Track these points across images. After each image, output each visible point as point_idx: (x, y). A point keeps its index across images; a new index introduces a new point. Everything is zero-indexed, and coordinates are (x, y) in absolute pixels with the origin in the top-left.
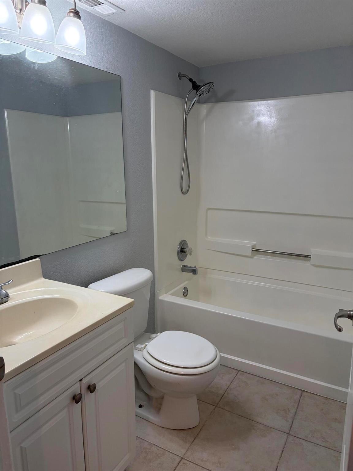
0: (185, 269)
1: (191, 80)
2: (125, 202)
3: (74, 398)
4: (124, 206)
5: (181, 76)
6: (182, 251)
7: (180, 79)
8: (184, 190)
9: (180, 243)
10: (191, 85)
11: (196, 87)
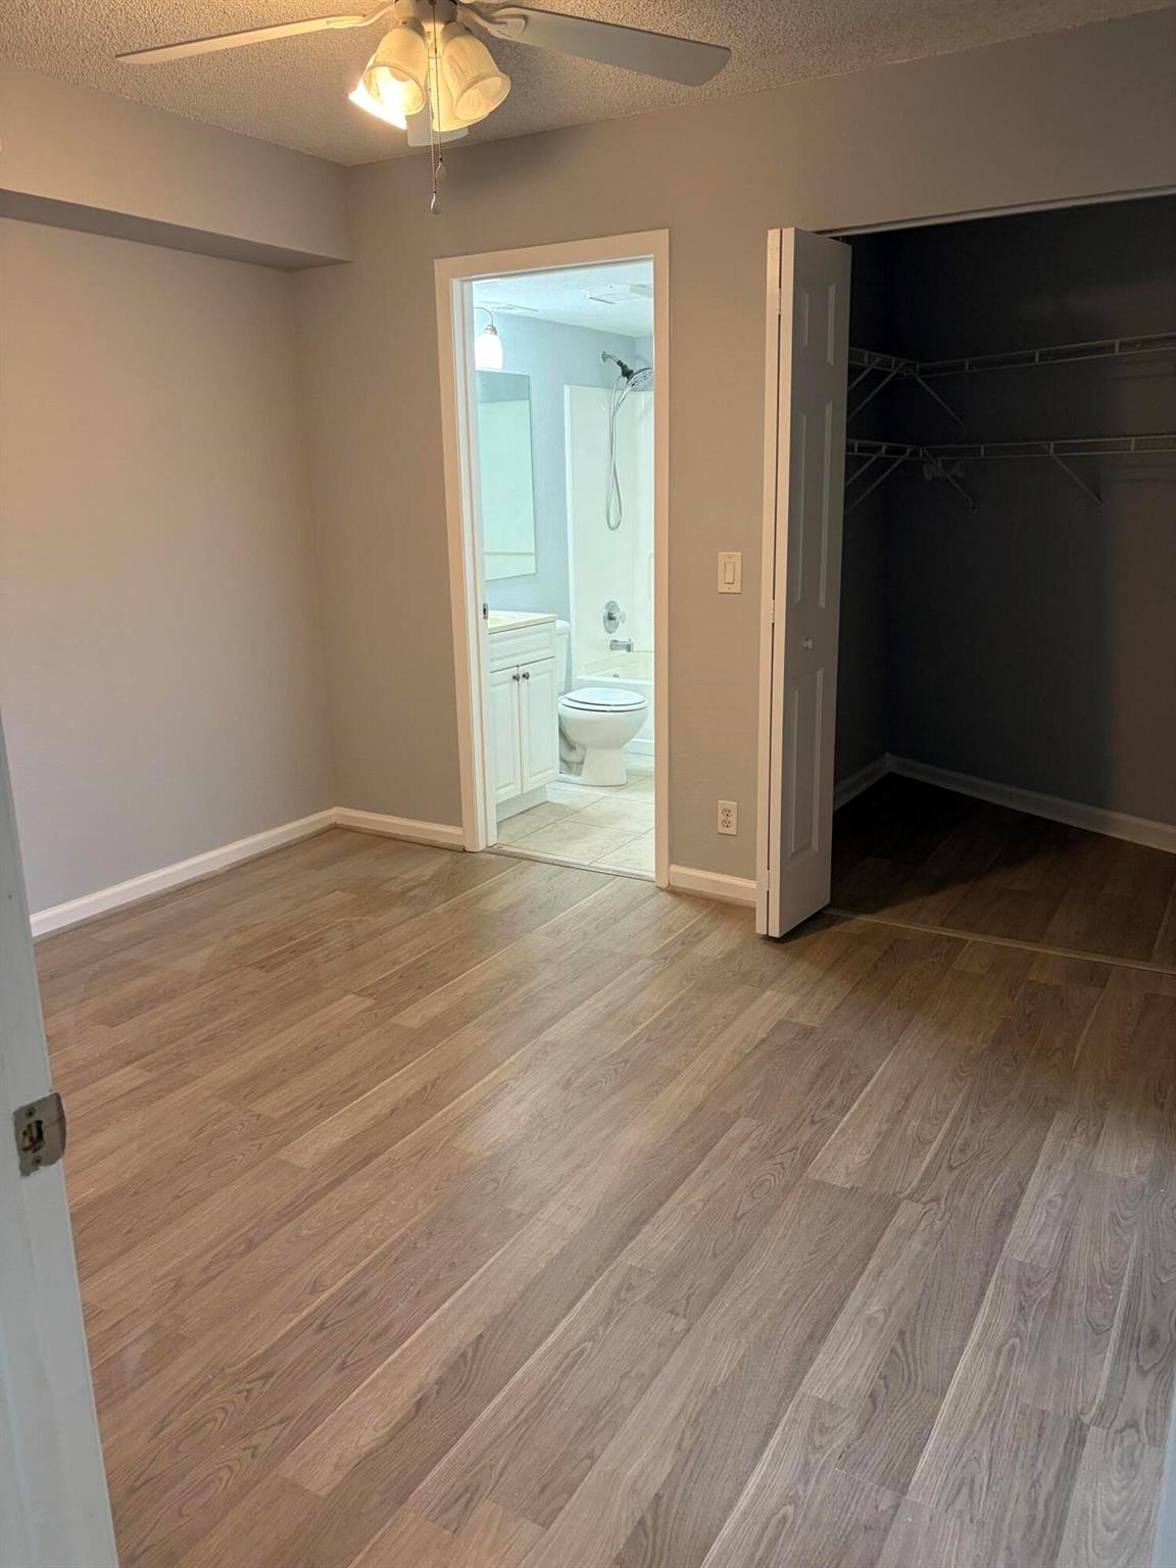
0: (614, 645)
1: (620, 363)
2: (533, 551)
3: (514, 678)
4: (534, 557)
5: (605, 357)
6: (611, 618)
7: (604, 360)
8: (613, 523)
9: (608, 605)
10: (619, 370)
11: (627, 373)
